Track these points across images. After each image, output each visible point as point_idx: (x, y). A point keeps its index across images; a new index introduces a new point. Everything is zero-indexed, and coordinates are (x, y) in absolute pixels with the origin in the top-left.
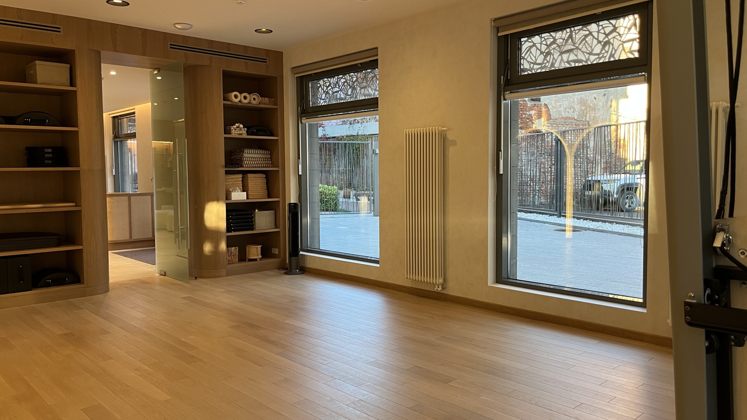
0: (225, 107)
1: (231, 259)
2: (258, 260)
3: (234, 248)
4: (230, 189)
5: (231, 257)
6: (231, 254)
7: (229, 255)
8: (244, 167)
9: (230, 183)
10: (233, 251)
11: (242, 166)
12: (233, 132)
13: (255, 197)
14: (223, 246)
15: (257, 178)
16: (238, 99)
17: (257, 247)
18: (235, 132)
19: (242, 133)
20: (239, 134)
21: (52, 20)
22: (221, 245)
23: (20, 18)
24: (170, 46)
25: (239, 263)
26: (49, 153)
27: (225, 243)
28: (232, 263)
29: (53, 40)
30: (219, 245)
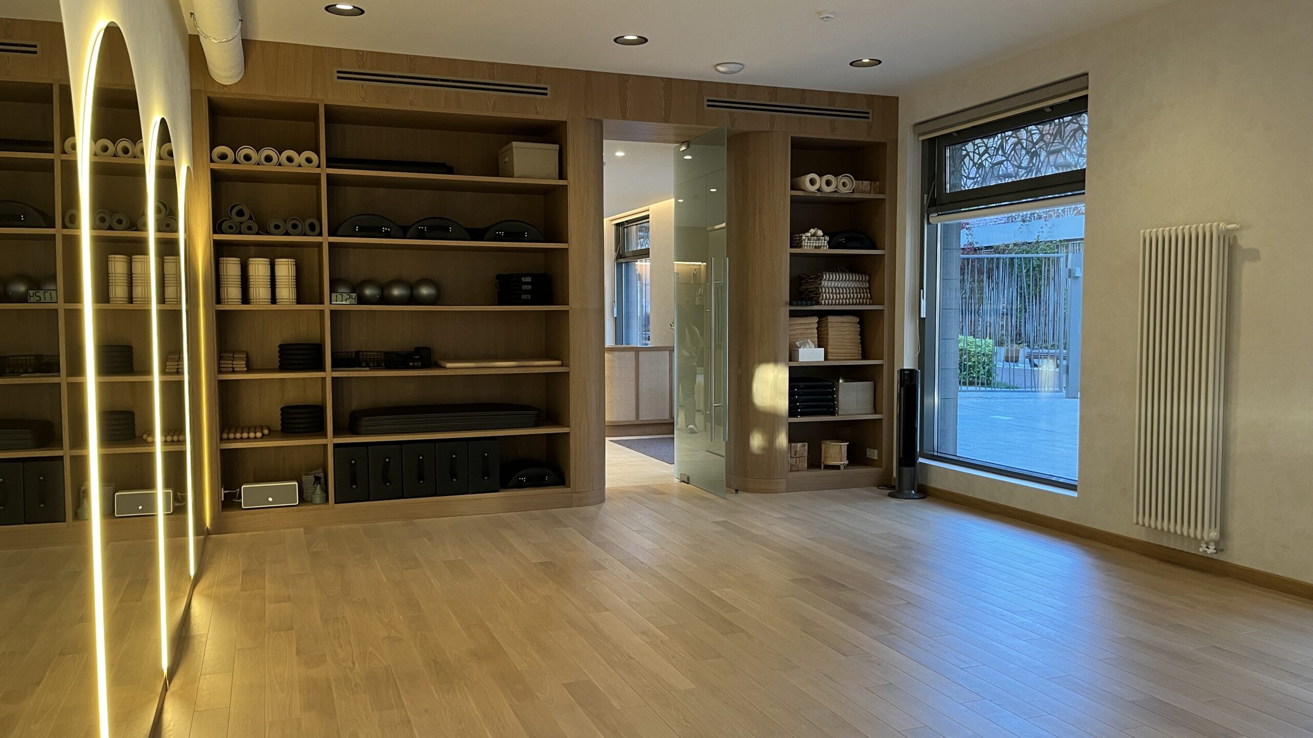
0: (794, 200)
1: (794, 463)
2: (842, 468)
3: (801, 444)
4: (797, 343)
5: (795, 459)
6: (795, 455)
7: (792, 456)
8: (821, 305)
9: (797, 332)
10: (798, 449)
11: (818, 303)
12: (806, 244)
13: (838, 356)
14: (782, 440)
15: (844, 324)
16: (817, 186)
17: (841, 445)
18: (809, 244)
19: (820, 244)
20: (816, 247)
21: (536, 76)
22: (778, 437)
23: (492, 78)
24: (706, 103)
25: (809, 470)
26: (527, 283)
27: (787, 435)
28: (797, 471)
29: (536, 109)
30: (776, 438)
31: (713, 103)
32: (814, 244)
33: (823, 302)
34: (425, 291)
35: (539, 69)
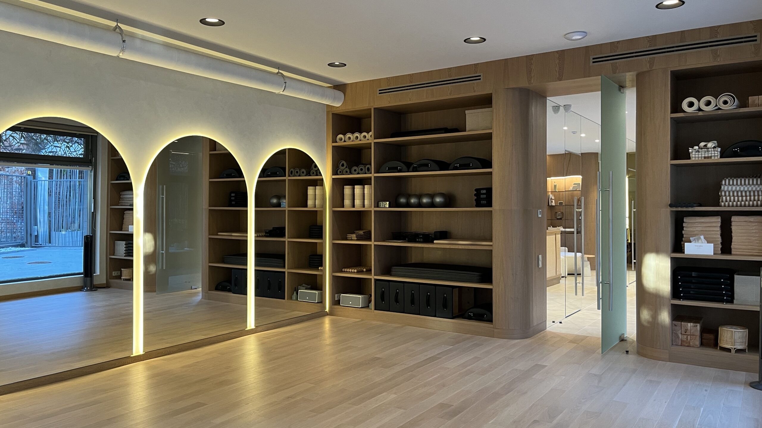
0: (675, 122)
1: (685, 340)
2: (733, 351)
3: (692, 324)
4: (691, 238)
5: (685, 336)
6: (685, 333)
7: (683, 333)
8: (721, 206)
10: (689, 328)
11: (719, 205)
12: (693, 156)
13: (743, 252)
14: (665, 317)
15: (750, 224)
17: (732, 331)
18: (697, 156)
19: (710, 155)
20: (705, 157)
21: (475, 70)
22: (661, 315)
23: (450, 76)
24: (592, 60)
25: (702, 348)
26: (483, 194)
27: (669, 313)
28: (688, 346)
29: (474, 89)
30: (658, 315)
31: (597, 60)
32: (703, 155)
33: (723, 204)
34: (438, 200)
35: (476, 65)
